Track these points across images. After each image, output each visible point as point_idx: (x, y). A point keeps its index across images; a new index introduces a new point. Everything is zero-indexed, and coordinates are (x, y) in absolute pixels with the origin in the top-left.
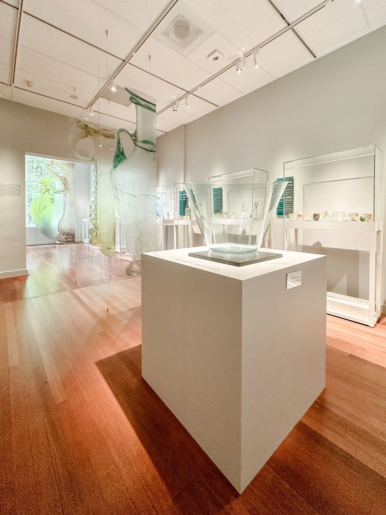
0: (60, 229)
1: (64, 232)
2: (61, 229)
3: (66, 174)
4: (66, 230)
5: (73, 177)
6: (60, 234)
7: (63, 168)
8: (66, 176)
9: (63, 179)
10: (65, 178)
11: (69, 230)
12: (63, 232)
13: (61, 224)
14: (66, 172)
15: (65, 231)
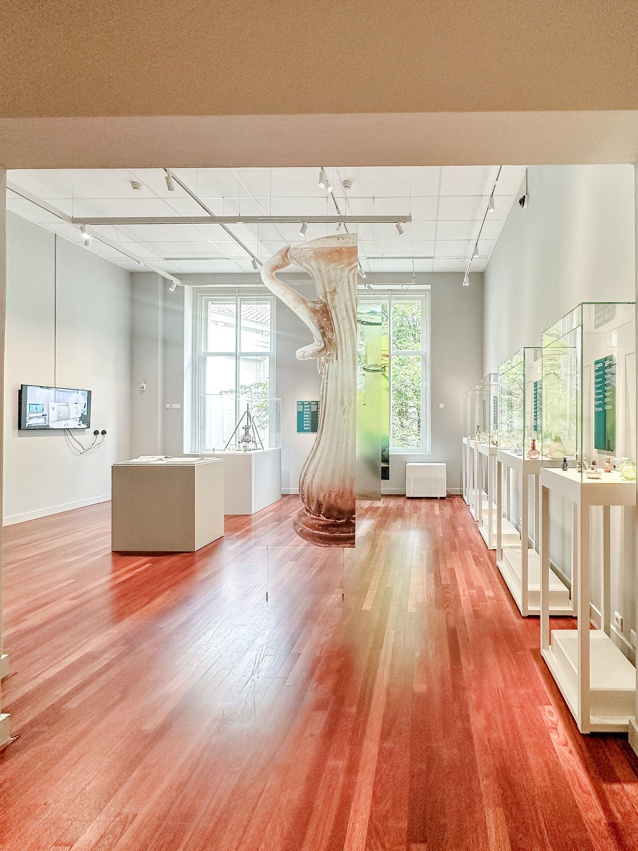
0: (305, 492)
1: (319, 505)
2: (308, 493)
3: (327, 290)
4: (325, 496)
5: (352, 300)
6: (305, 511)
7: (320, 270)
8: (329, 297)
9: (318, 311)
10: (325, 305)
11: (333, 495)
12: (315, 504)
13: (310, 475)
14: (326, 285)
15: (321, 499)
